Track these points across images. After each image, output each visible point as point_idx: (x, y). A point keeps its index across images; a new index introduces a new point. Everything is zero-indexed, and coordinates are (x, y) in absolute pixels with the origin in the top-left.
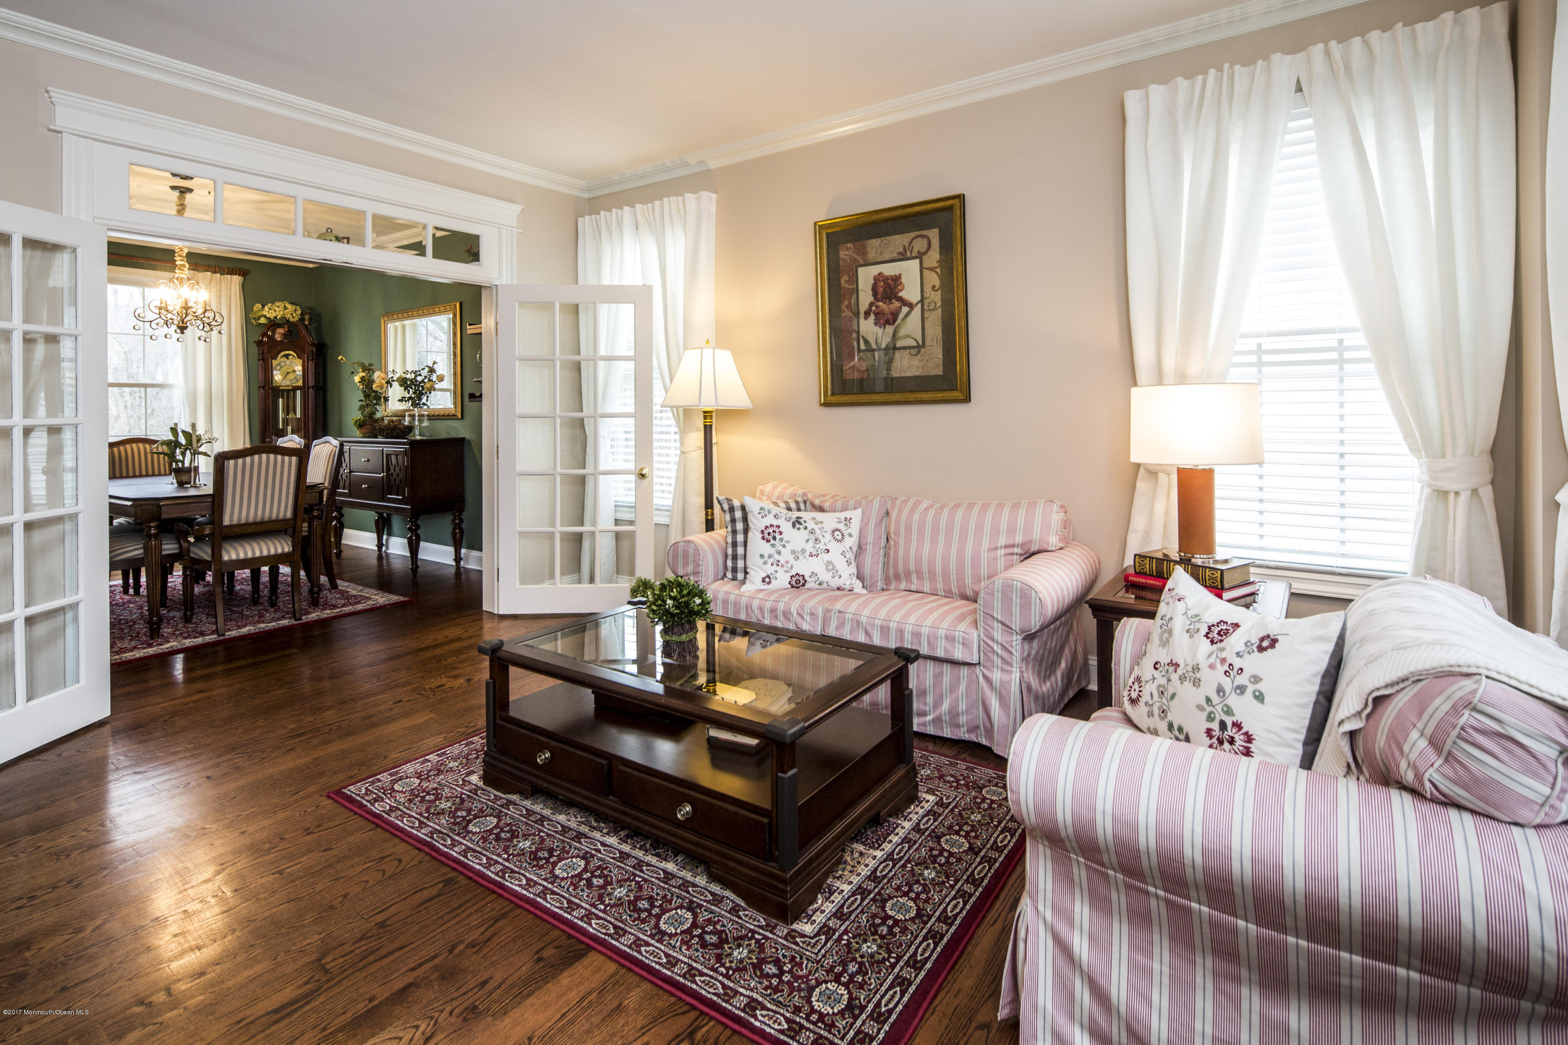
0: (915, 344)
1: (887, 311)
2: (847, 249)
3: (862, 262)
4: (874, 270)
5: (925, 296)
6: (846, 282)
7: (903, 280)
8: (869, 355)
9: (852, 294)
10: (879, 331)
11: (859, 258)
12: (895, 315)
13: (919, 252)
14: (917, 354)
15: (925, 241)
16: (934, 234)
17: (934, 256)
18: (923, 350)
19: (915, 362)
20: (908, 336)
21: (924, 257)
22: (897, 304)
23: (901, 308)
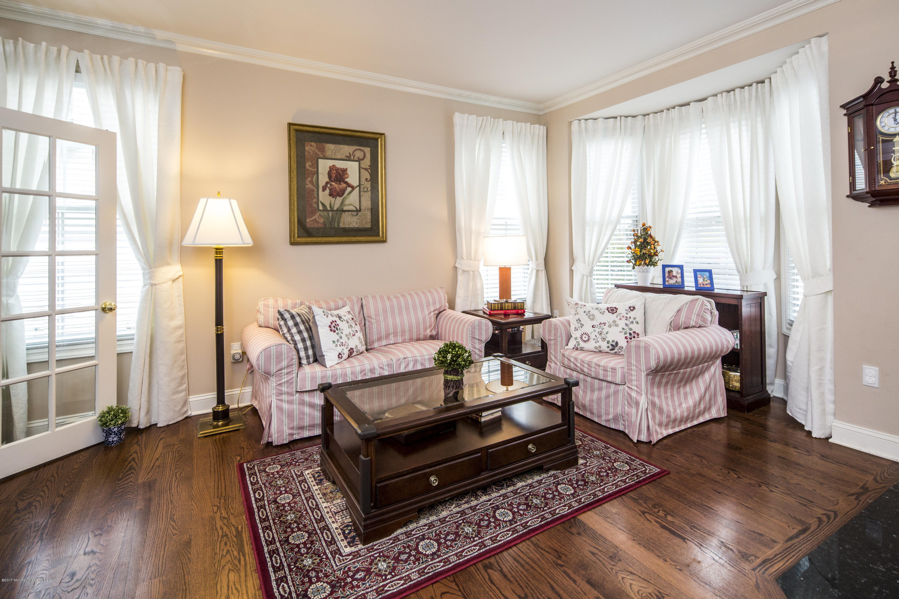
0: (355, 209)
1: (338, 189)
2: (311, 146)
3: (322, 156)
4: (331, 163)
5: (361, 183)
6: (309, 166)
7: (348, 172)
8: (325, 213)
9: (314, 175)
10: (333, 200)
11: (320, 154)
12: (342, 192)
13: (358, 158)
14: (356, 215)
15: (362, 153)
16: (367, 150)
17: (367, 162)
18: (360, 213)
19: (355, 219)
20: (351, 205)
21: (361, 162)
22: (344, 185)
23: (346, 188)
